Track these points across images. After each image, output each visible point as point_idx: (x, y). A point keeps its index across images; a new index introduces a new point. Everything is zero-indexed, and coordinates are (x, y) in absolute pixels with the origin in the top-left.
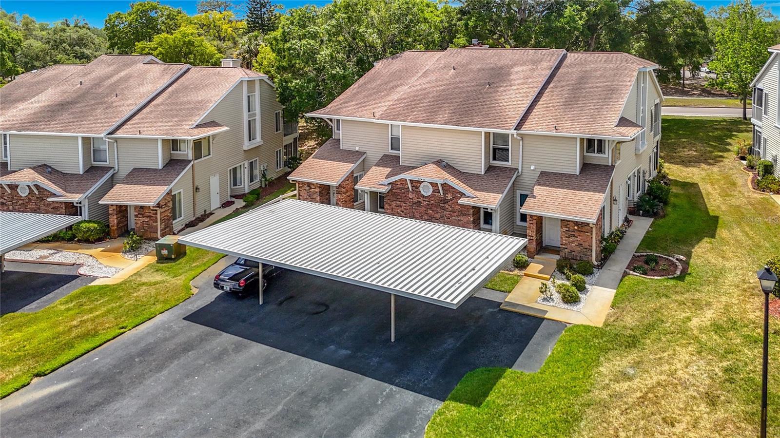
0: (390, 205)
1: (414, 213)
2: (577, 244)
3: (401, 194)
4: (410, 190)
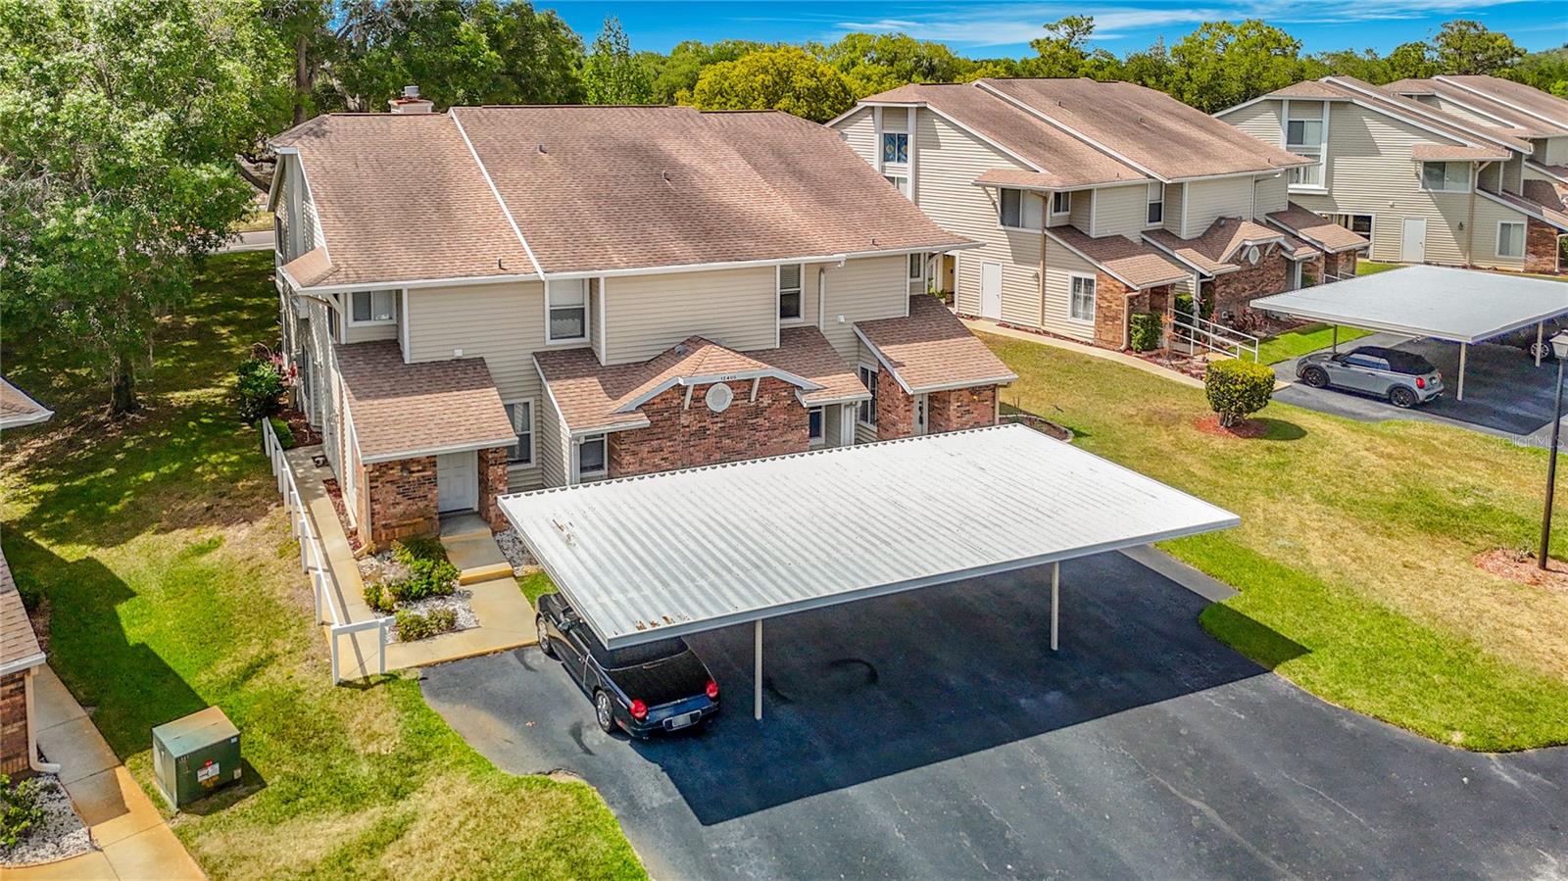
0: (634, 453)
1: (691, 454)
2: (972, 424)
3: (661, 424)
4: (686, 408)
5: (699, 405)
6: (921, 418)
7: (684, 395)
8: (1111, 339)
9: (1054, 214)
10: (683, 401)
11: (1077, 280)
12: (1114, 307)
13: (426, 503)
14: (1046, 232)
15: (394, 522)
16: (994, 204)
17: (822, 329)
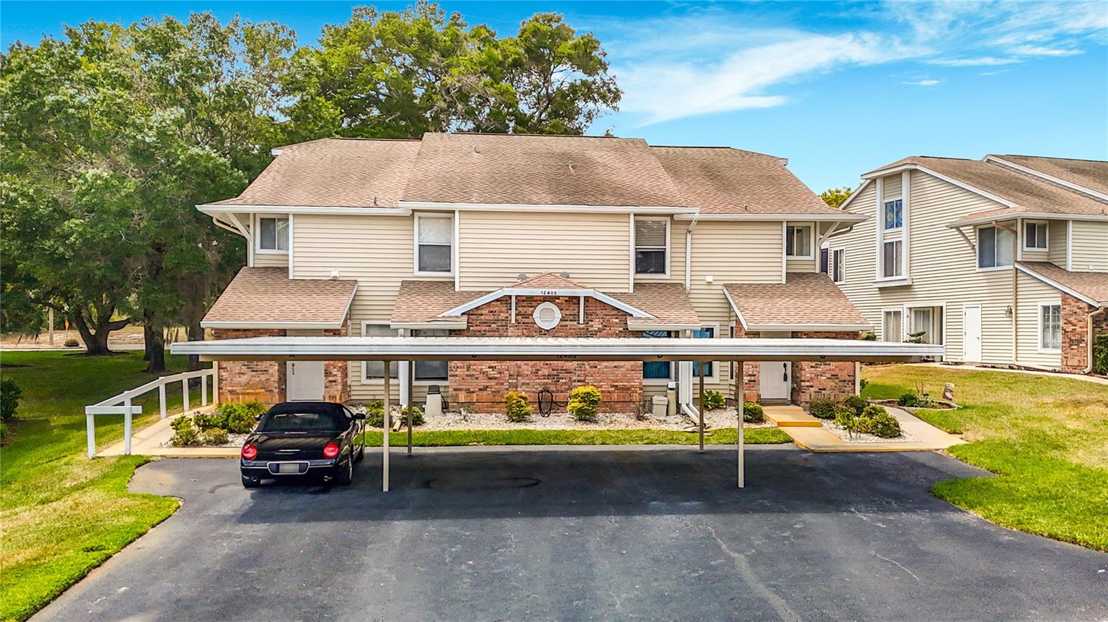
2: (829, 376)
3: (489, 334)
4: (513, 321)
5: (526, 320)
6: (785, 376)
7: (510, 309)
8: (1076, 363)
9: (1026, 249)
10: (510, 315)
11: (1046, 309)
12: (1078, 330)
13: (267, 376)
14: (1017, 266)
15: (238, 389)
16: (973, 248)
17: (688, 285)
